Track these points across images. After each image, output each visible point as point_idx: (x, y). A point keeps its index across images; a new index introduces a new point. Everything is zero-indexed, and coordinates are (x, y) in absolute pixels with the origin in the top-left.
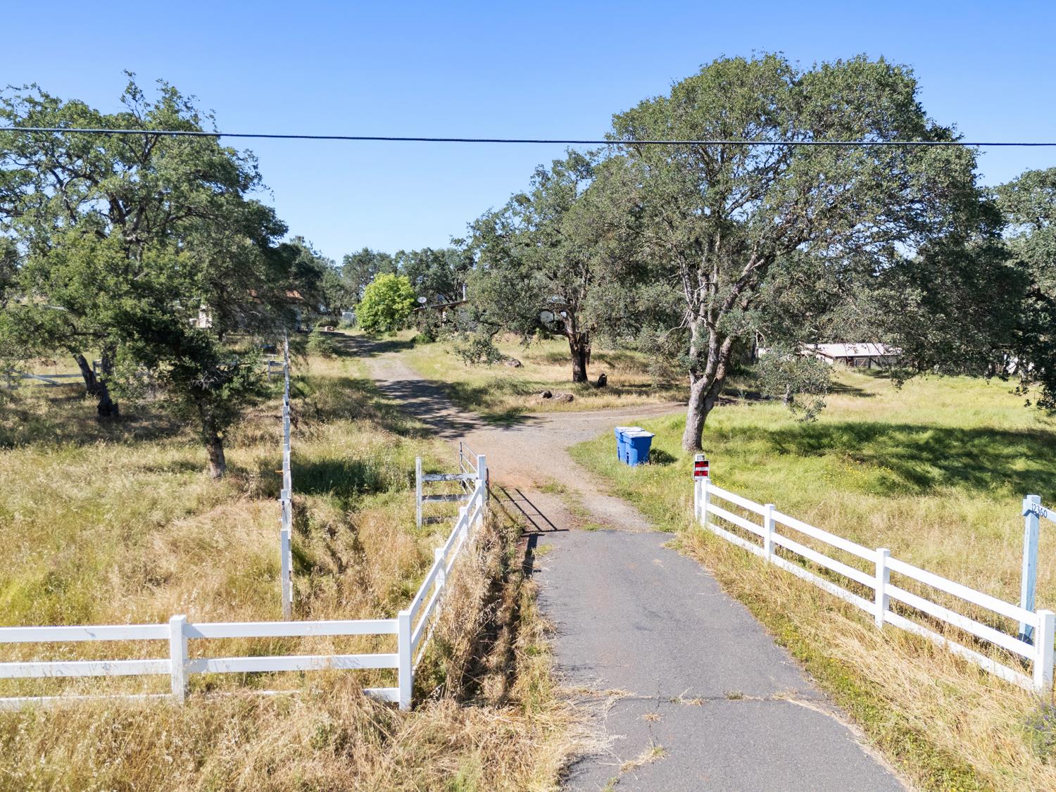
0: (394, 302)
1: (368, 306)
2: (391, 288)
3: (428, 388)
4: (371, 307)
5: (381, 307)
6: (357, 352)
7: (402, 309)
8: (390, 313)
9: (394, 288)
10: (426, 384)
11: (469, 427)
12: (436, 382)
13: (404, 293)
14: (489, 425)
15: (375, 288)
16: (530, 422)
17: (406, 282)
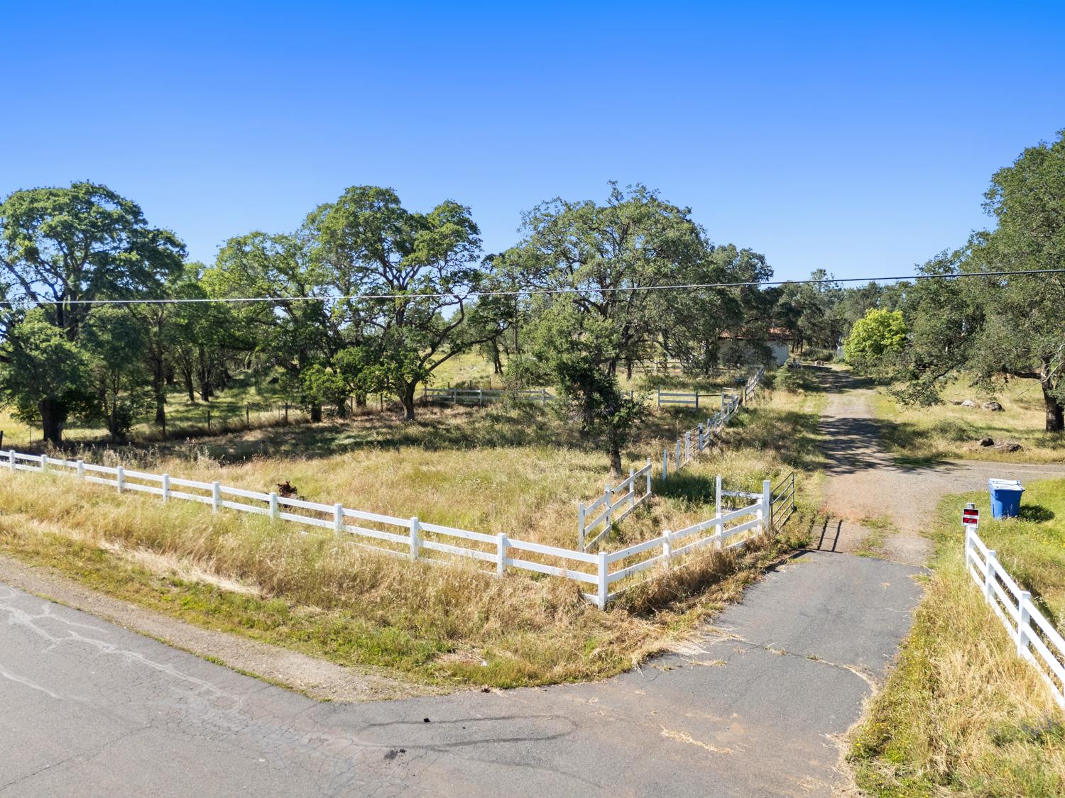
0: (883, 337)
1: (856, 341)
2: (882, 323)
3: (867, 426)
4: (859, 343)
5: (868, 343)
6: (829, 387)
7: (891, 344)
8: (878, 349)
9: (884, 323)
10: (870, 423)
11: (871, 465)
12: (882, 421)
13: (894, 328)
14: (894, 466)
15: (865, 323)
16: (942, 468)
17: (899, 316)
